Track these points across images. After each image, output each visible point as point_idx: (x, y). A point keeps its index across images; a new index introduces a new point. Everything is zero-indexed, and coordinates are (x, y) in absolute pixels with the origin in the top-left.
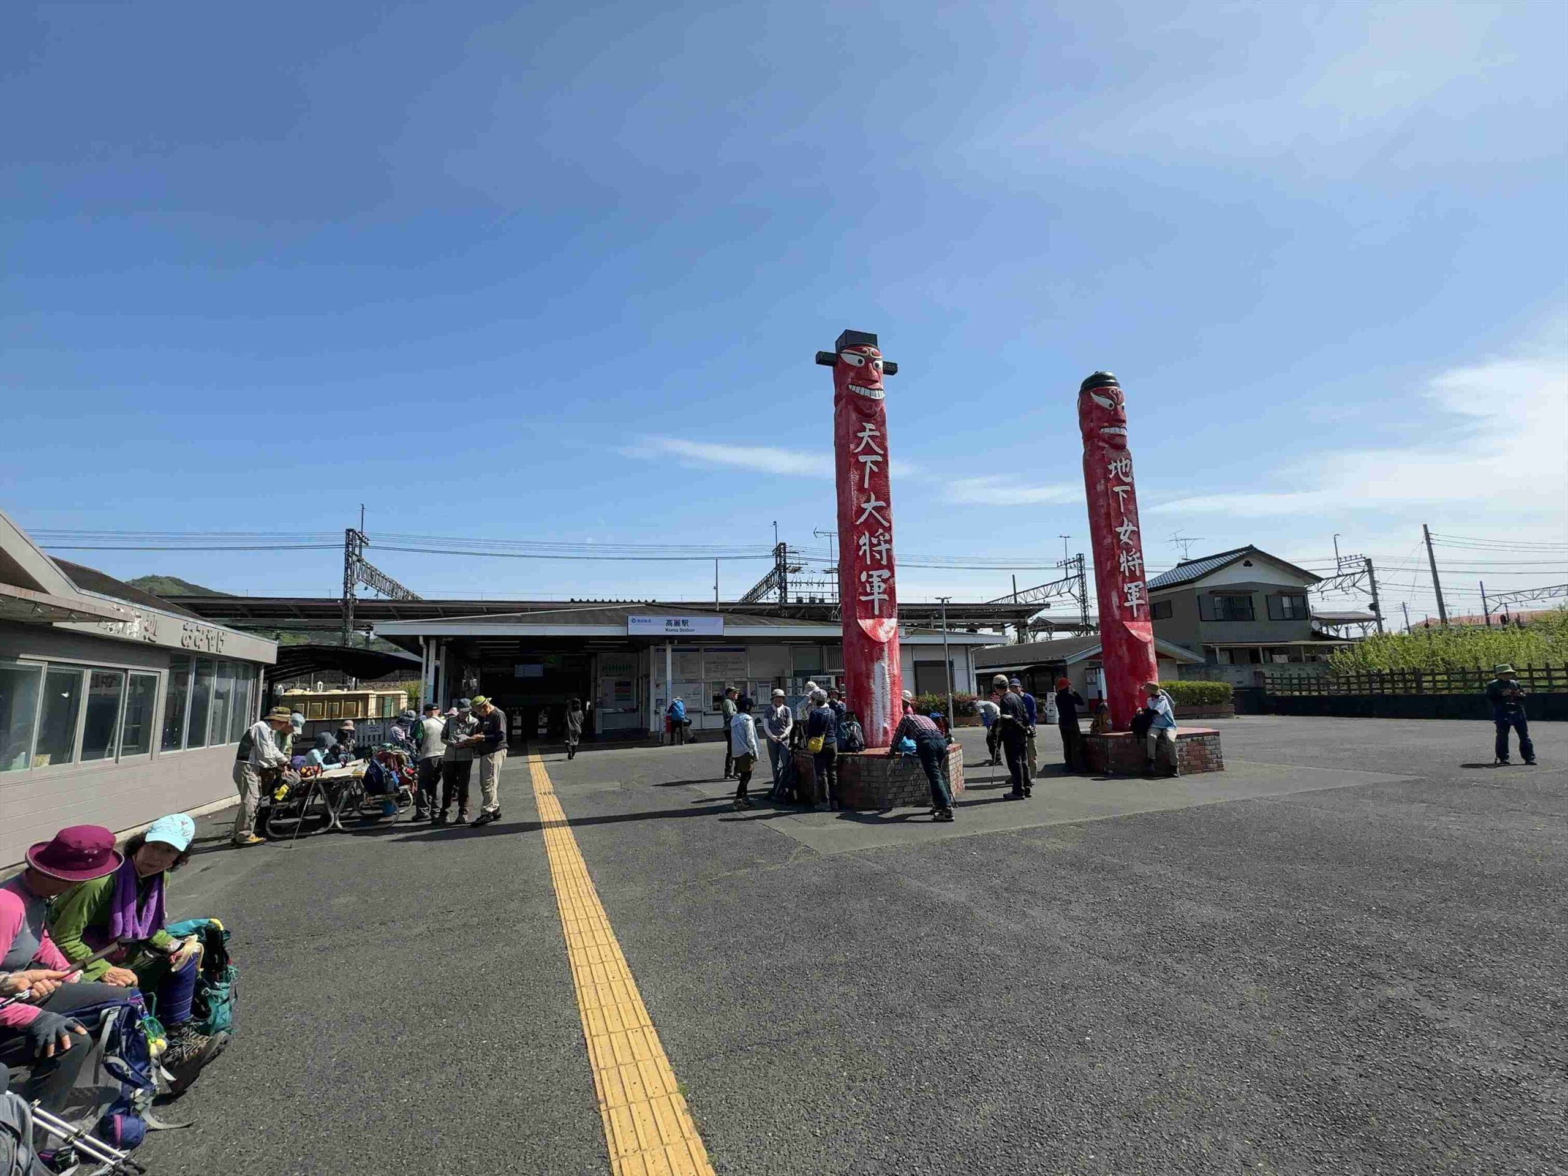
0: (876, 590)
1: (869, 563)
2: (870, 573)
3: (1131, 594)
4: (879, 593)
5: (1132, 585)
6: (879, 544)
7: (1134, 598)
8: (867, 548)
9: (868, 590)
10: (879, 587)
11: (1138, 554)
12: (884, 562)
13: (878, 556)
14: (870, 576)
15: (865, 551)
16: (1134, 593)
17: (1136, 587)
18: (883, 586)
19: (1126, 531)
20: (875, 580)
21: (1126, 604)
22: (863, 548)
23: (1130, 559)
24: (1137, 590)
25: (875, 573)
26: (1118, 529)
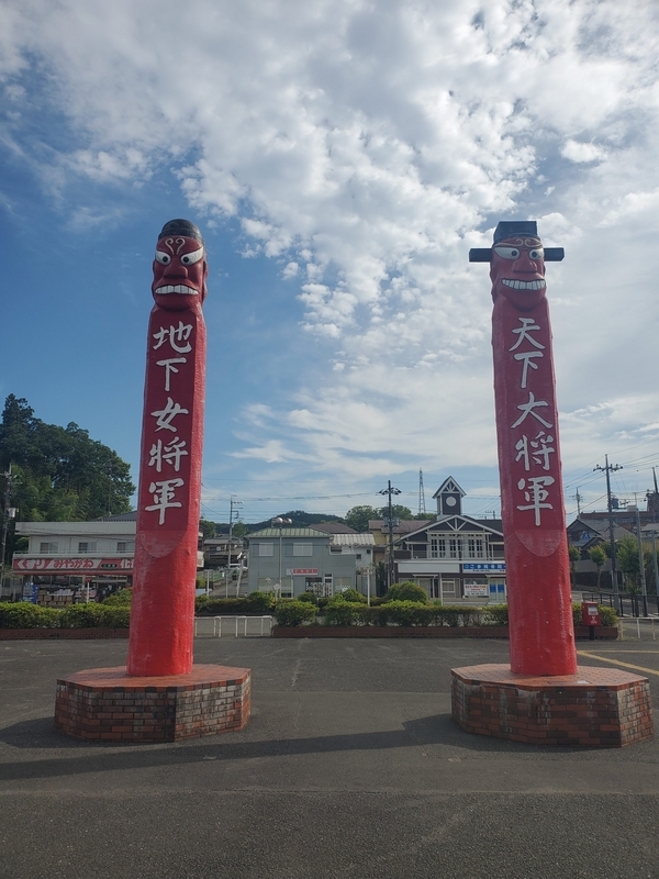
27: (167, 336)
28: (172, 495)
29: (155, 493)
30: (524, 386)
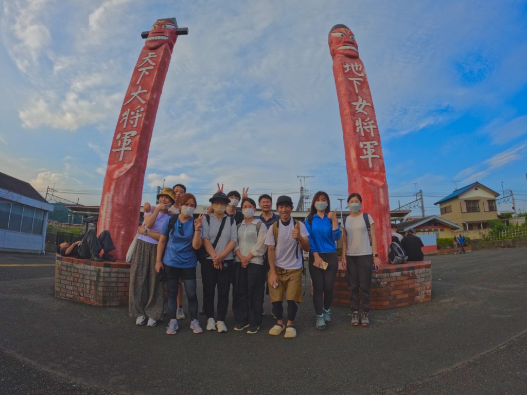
0: (125, 144)
1: (125, 127)
2: (124, 133)
3: (366, 149)
4: (126, 146)
5: (368, 143)
6: (135, 115)
7: (369, 152)
8: (126, 118)
9: (119, 144)
10: (127, 142)
11: (372, 122)
12: (135, 126)
13: (132, 122)
14: (123, 135)
15: (125, 120)
16: (369, 150)
17: (371, 144)
18: (130, 141)
19: (361, 105)
20: (126, 138)
21: (362, 157)
22: (124, 119)
23: (365, 124)
24: (372, 147)
25: (126, 134)
26: (354, 104)
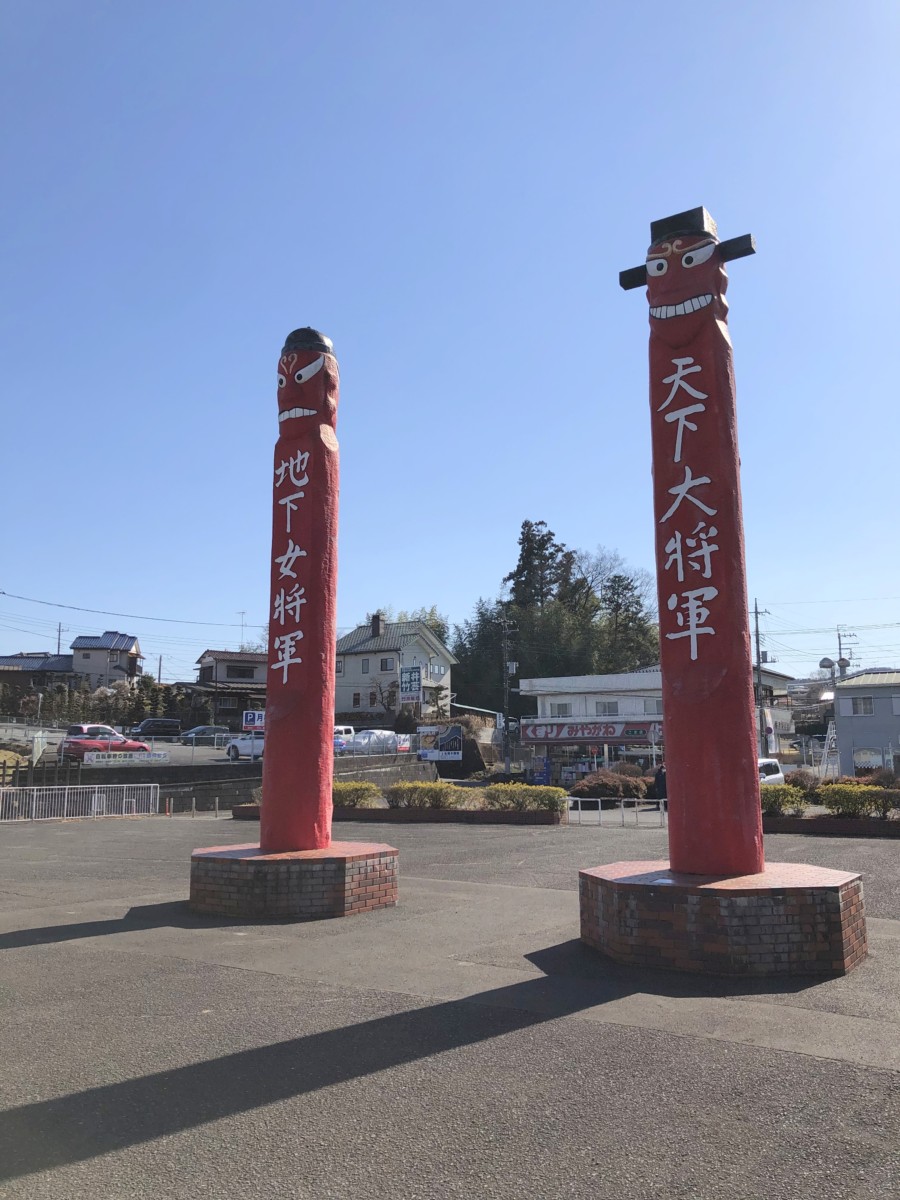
27: (287, 469)
28: (293, 650)
29: (279, 649)
30: (677, 458)
